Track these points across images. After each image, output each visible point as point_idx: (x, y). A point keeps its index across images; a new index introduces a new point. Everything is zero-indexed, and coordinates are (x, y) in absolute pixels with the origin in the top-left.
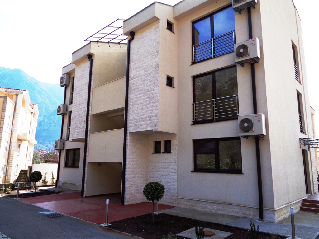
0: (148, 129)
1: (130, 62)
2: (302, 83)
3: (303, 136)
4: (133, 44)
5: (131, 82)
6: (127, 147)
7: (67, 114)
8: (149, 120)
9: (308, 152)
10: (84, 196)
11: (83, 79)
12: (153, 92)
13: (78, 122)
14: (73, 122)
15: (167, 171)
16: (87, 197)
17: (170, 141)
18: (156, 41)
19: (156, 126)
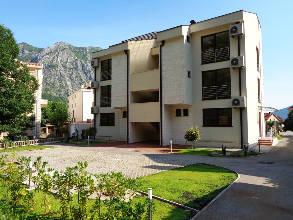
0: (178, 103)
1: (162, 60)
2: (260, 72)
3: (260, 105)
4: (163, 48)
5: (163, 73)
6: (162, 113)
7: (98, 88)
8: (179, 98)
9: (261, 113)
10: (129, 143)
11: (120, 66)
12: (181, 81)
13: (119, 96)
14: (114, 95)
15: (186, 126)
16: (131, 143)
17: (188, 109)
18: (182, 50)
19: (183, 102)
